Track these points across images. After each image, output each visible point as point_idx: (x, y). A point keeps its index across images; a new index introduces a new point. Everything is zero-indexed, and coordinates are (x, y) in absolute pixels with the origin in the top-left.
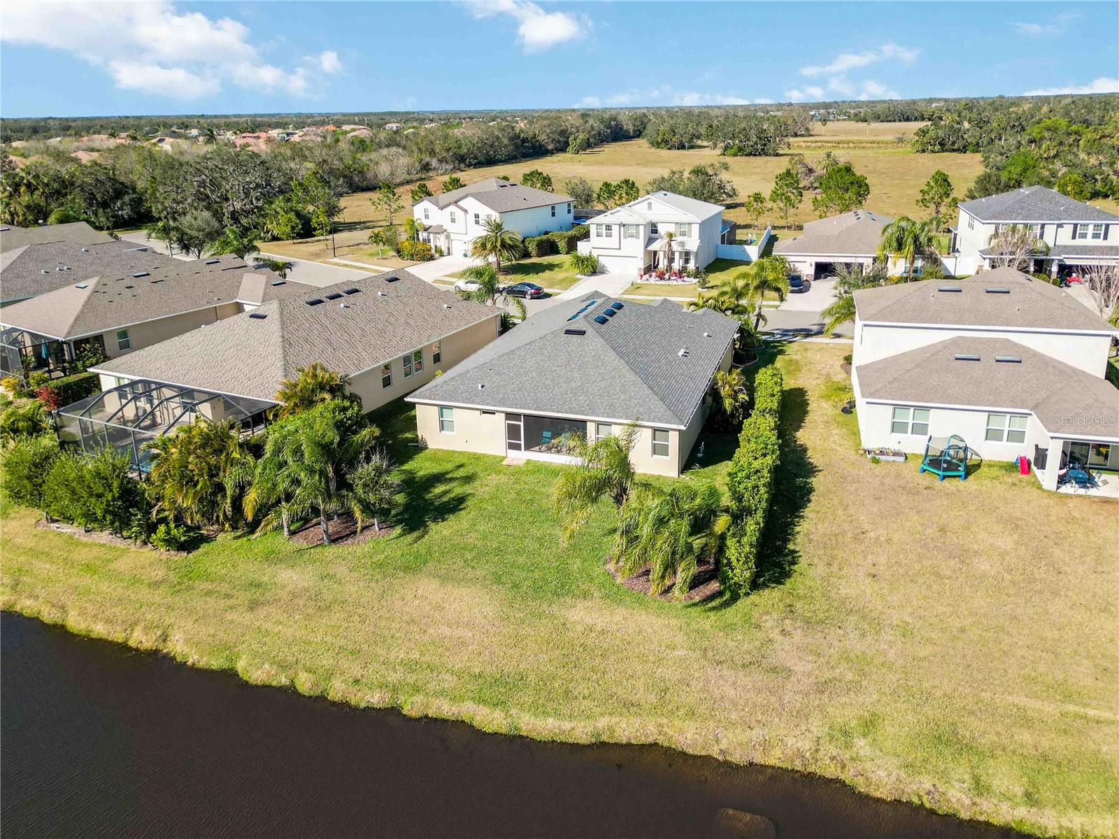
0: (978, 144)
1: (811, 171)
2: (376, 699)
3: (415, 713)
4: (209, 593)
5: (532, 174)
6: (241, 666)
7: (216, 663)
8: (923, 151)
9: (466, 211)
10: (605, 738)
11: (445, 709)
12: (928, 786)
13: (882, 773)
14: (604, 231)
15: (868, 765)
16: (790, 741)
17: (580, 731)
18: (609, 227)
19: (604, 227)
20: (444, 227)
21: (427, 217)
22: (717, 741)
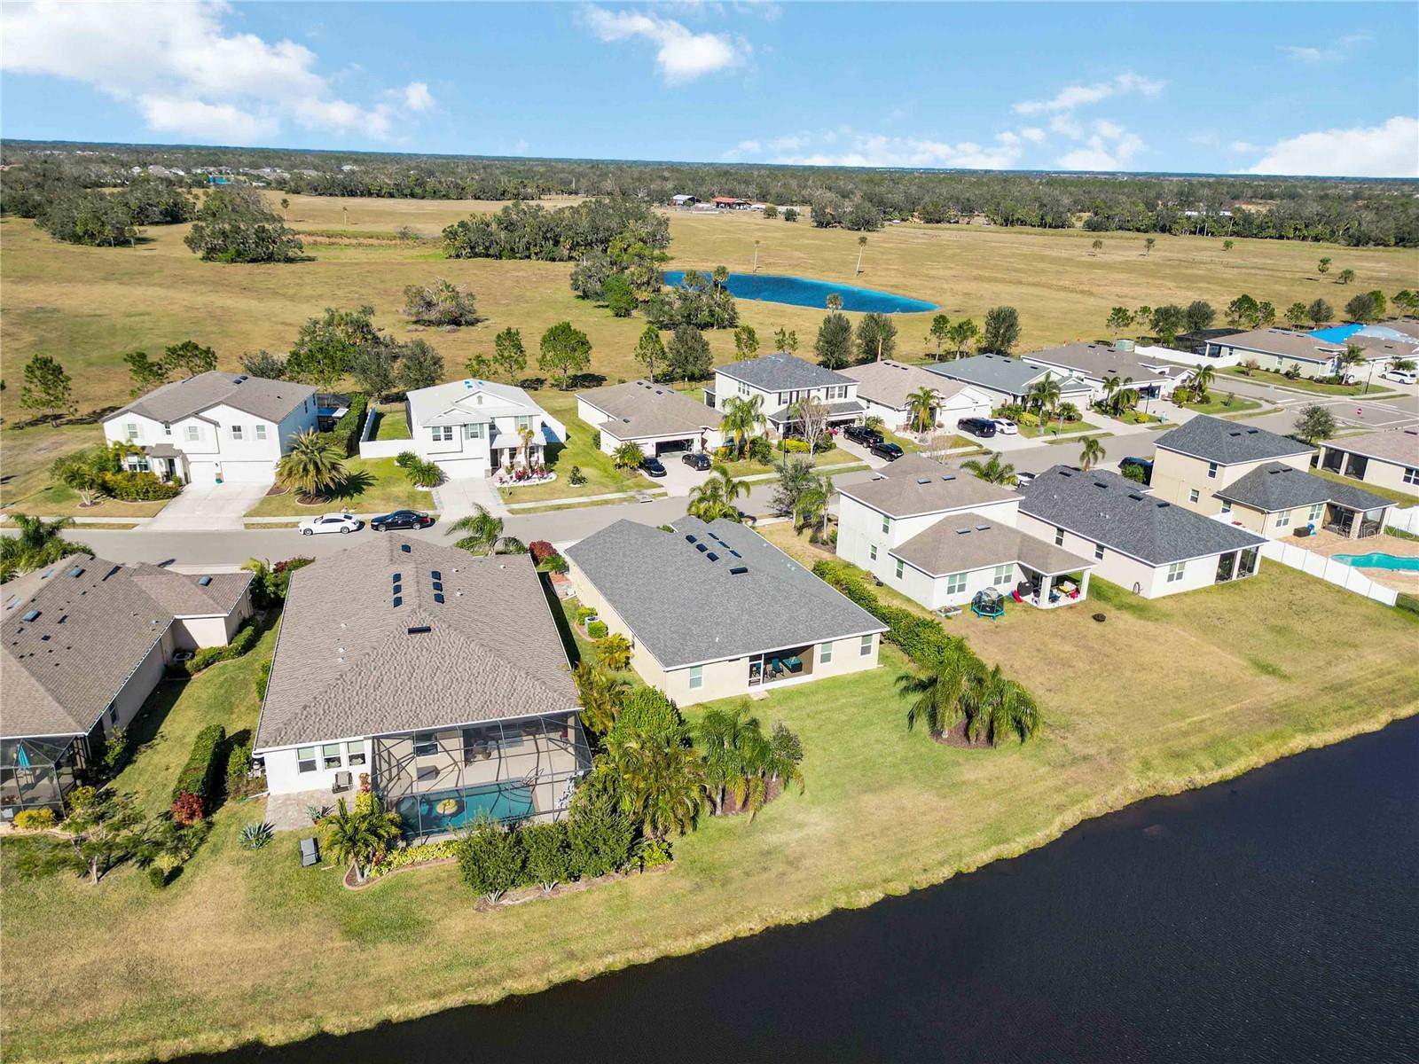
0: (512, 250)
1: (429, 305)
2: (946, 873)
3: (973, 869)
4: (748, 874)
5: (185, 346)
6: (842, 903)
7: (825, 910)
8: (458, 256)
9: (216, 424)
10: (1063, 830)
11: (986, 856)
12: (1187, 779)
13: (1171, 782)
14: (442, 434)
15: (1163, 782)
16: (1131, 787)
17: (1054, 831)
18: (448, 429)
19: (442, 429)
20: (176, 447)
21: (134, 435)
22: (1106, 803)
